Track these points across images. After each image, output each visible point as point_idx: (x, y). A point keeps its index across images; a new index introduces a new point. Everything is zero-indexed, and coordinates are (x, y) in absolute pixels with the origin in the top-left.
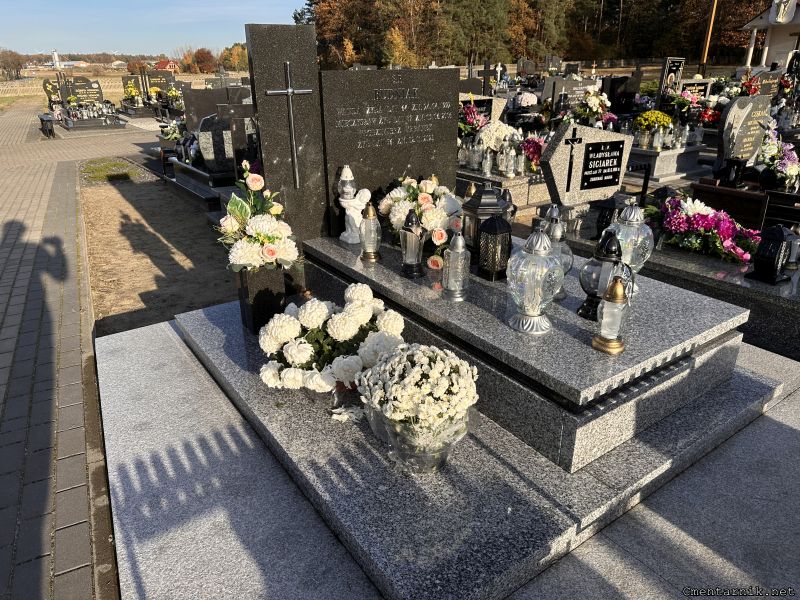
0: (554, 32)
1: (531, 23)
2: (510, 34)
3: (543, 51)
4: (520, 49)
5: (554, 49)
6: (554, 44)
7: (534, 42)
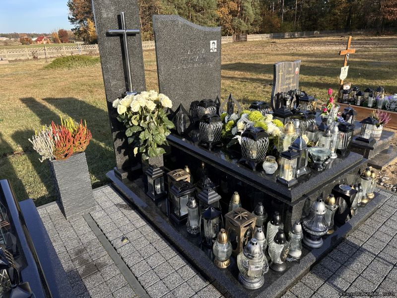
0: (251, 12)
1: (234, 6)
2: (218, 14)
3: (244, 26)
4: (227, 25)
5: (251, 25)
6: (252, 21)
7: (237, 20)
